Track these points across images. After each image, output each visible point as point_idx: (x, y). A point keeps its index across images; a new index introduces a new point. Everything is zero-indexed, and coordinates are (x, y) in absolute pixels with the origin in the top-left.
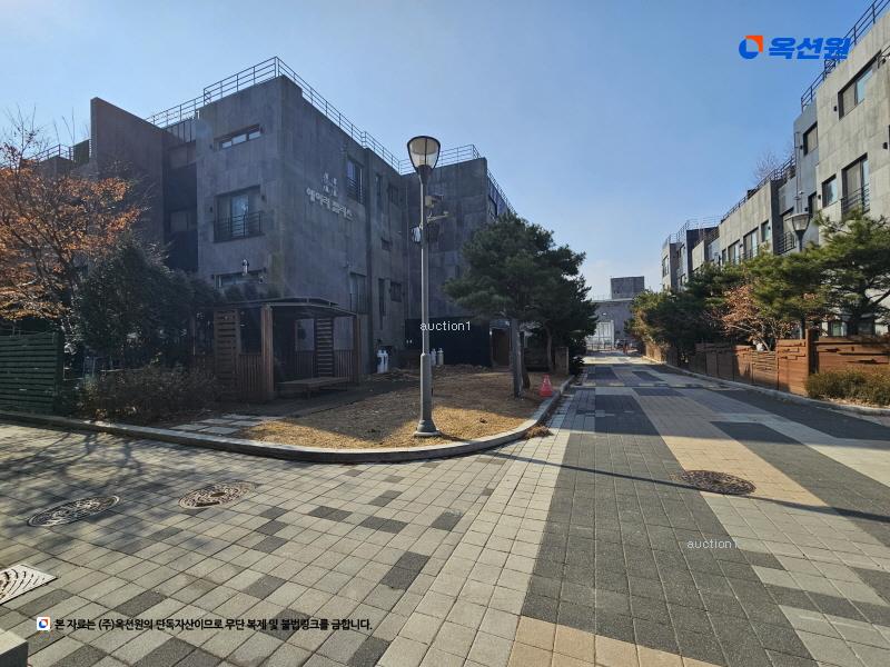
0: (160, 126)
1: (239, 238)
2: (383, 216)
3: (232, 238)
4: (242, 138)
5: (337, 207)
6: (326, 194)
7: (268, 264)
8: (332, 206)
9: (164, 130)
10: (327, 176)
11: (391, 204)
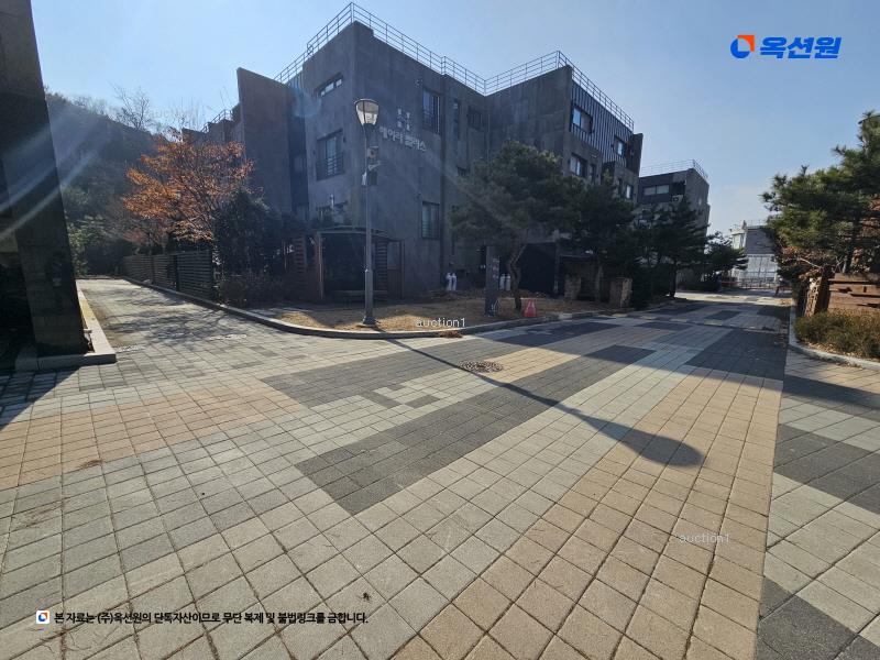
0: (284, 82)
1: (331, 176)
2: (459, 143)
3: (327, 177)
4: (331, 87)
5: (410, 140)
6: (400, 130)
7: (348, 198)
8: (404, 141)
9: (286, 85)
10: (400, 111)
11: (471, 130)
